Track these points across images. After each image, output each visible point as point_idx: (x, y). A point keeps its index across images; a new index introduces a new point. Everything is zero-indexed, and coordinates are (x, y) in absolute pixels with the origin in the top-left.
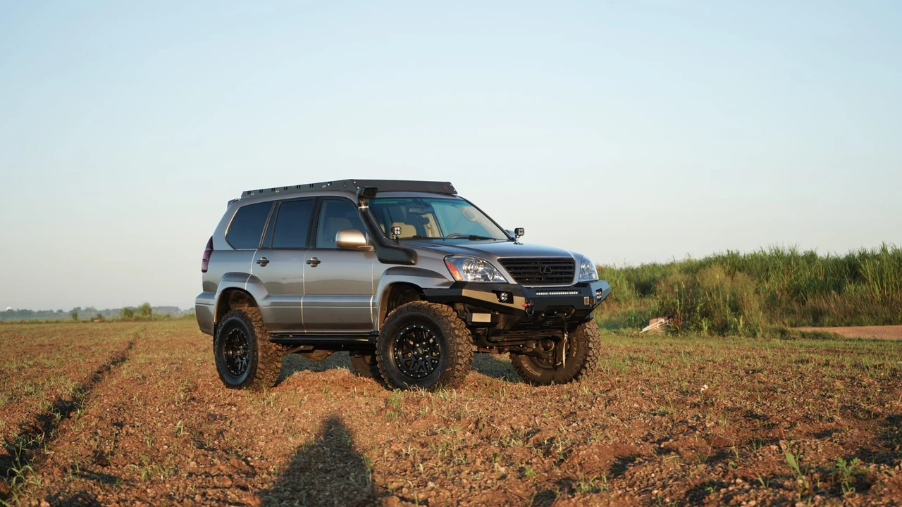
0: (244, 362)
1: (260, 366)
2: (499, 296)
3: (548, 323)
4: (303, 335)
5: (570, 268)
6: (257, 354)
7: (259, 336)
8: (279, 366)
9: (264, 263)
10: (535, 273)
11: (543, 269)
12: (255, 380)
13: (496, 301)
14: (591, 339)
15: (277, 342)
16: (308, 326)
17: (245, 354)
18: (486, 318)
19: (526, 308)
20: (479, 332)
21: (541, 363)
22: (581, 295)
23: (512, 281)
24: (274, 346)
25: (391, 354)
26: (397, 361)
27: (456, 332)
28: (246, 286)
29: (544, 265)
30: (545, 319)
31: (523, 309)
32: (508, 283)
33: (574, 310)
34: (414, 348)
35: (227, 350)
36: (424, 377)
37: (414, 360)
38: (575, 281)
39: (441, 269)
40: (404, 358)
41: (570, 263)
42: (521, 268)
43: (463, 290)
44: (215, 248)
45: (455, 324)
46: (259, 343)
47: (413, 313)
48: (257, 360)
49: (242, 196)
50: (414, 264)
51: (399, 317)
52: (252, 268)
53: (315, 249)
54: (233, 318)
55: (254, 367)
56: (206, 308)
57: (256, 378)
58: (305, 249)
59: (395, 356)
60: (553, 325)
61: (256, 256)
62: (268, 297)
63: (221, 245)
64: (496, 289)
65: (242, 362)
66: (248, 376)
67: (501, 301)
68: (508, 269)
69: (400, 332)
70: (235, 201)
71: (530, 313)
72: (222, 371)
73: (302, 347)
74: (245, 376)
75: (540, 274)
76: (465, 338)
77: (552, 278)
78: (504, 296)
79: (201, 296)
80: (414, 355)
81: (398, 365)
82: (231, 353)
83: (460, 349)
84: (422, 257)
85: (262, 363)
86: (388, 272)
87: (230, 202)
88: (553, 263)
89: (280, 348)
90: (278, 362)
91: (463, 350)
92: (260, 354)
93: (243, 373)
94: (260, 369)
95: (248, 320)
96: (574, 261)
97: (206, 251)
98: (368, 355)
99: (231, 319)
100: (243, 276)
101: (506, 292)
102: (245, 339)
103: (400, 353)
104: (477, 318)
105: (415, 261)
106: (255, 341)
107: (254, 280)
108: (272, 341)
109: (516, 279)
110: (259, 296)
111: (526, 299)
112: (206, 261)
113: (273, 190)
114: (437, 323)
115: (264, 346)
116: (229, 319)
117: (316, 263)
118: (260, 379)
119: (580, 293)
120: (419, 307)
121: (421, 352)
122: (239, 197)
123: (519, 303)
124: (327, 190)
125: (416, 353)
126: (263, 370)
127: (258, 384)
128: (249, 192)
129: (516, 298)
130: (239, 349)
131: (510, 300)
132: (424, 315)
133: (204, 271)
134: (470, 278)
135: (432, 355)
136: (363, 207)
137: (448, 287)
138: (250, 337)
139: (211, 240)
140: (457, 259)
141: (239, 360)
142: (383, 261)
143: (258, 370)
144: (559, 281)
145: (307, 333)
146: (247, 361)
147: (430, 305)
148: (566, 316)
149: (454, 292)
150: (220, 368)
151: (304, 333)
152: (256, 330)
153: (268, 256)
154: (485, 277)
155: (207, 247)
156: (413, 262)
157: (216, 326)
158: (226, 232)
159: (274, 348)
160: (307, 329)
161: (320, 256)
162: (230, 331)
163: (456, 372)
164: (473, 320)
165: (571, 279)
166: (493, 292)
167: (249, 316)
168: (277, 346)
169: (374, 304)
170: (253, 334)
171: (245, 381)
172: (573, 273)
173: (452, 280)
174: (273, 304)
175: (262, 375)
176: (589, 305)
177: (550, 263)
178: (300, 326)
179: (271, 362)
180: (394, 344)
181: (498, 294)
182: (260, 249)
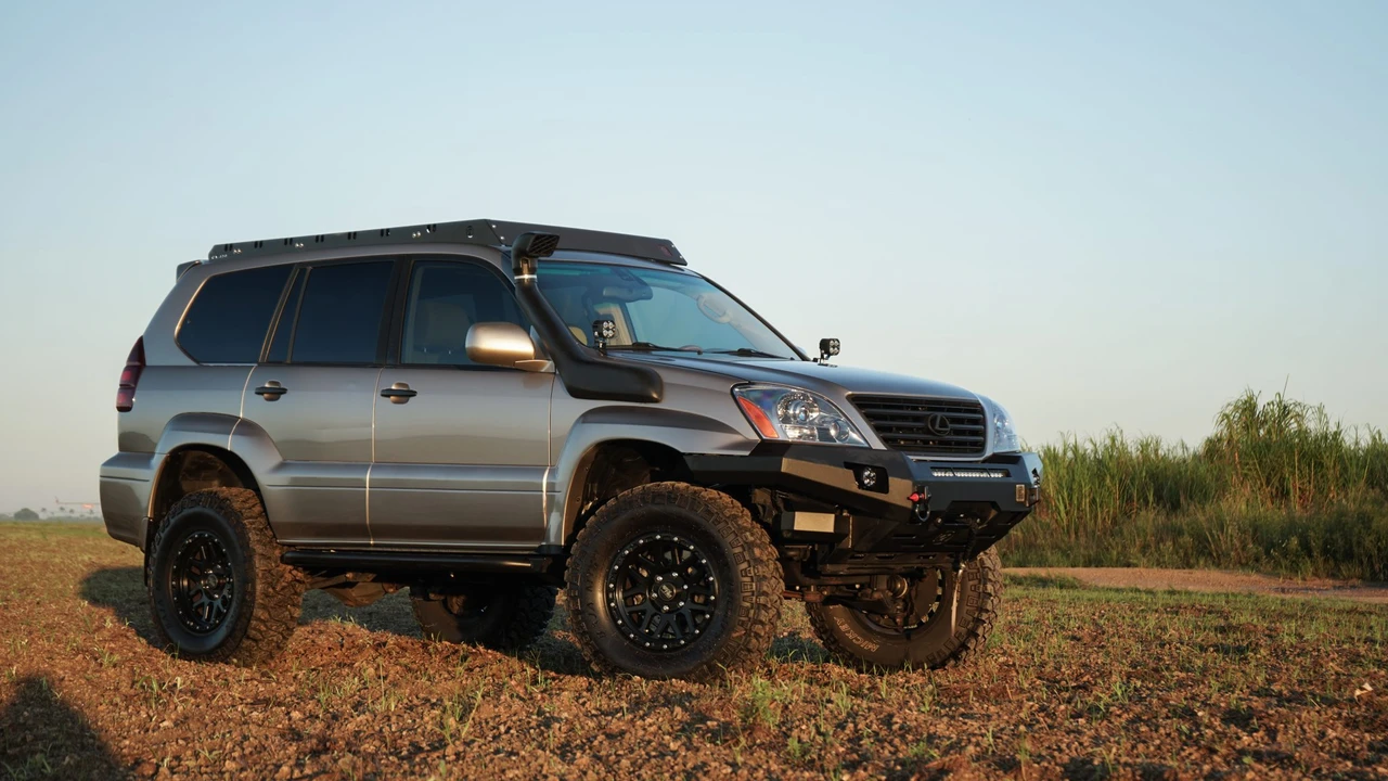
0: (218, 603)
1: (259, 612)
2: (859, 478)
3: (942, 538)
4: (364, 551)
5: (976, 422)
6: (254, 587)
7: (259, 549)
8: (295, 615)
9: (275, 393)
10: (918, 429)
11: (933, 421)
12: (246, 643)
13: (854, 487)
14: (990, 576)
15: (295, 563)
16: (378, 531)
17: (220, 588)
18: (824, 523)
19: (914, 503)
20: (792, 553)
21: (877, 624)
22: (1011, 480)
23: (877, 444)
24: (289, 573)
25: (599, 597)
26: (613, 614)
27: (757, 552)
28: (229, 442)
29: (936, 413)
30: (941, 529)
31: (909, 505)
32: (870, 448)
33: (993, 513)
34: (650, 583)
35: (178, 576)
36: (675, 649)
37: (651, 610)
38: (989, 452)
39: (727, 413)
40: (627, 606)
41: (975, 412)
42: (893, 418)
43: (785, 461)
44: (149, 361)
45: (752, 535)
46: (259, 565)
47: (656, 508)
48: (253, 601)
49: (211, 255)
50: (656, 401)
51: (623, 517)
52: (242, 402)
53: (399, 365)
54: (197, 509)
55: (244, 616)
56: (129, 490)
57: (248, 638)
58: (376, 366)
59: (609, 601)
60: (948, 543)
61: (252, 377)
62: (282, 467)
63: (167, 355)
64: (853, 460)
65: (211, 605)
66: (230, 635)
67: (862, 485)
68: (868, 417)
69: (623, 549)
70: (194, 265)
71: (923, 514)
72: (164, 622)
73: (349, 575)
74: (222, 633)
75: (929, 432)
76: (772, 566)
77: (948, 443)
78: (868, 477)
79: (111, 462)
80: (652, 602)
81: (615, 621)
82: (185, 583)
83: (765, 588)
84: (672, 385)
85: (264, 607)
86: (587, 417)
87: (181, 268)
88: (949, 410)
89: (300, 575)
90: (293, 605)
91: (770, 591)
92: (259, 587)
93: (216, 627)
94: (259, 619)
95: (235, 517)
96: (982, 408)
97: (128, 368)
98: (458, 595)
99: (191, 511)
100: (223, 422)
101: (874, 469)
102: (224, 555)
103: (619, 595)
104: (805, 522)
105: (661, 394)
106: (249, 559)
107: (248, 428)
108: (284, 560)
109: (885, 440)
110: (262, 464)
111: (914, 485)
112: (129, 386)
113: (289, 242)
114: (713, 531)
115: (269, 571)
116: (186, 512)
117: (405, 395)
118: (256, 641)
119: (1008, 474)
120: (671, 496)
121: (668, 594)
122: (204, 257)
123: (899, 492)
124: (423, 241)
125: (655, 595)
126: (263, 621)
127: (250, 651)
128: (228, 248)
129: (893, 482)
130: (206, 577)
131: (882, 485)
132: (685, 512)
133: (121, 409)
134: (792, 434)
135: (693, 601)
136: (526, 277)
137: (747, 453)
138: (239, 551)
139: (140, 343)
140: (764, 392)
141: (205, 599)
142: (576, 393)
143: (254, 623)
144: (961, 448)
145: (375, 545)
146: (226, 602)
147: (695, 492)
148: (979, 524)
149: (763, 464)
150: (162, 615)
151: (369, 545)
152: (253, 536)
153: (283, 378)
154: (824, 433)
155: (131, 358)
156: (655, 396)
157: (153, 526)
158: (178, 328)
159: (289, 577)
160: (375, 537)
161: (413, 380)
162: (186, 538)
163: (754, 641)
164: (795, 528)
165: (979, 447)
166: (848, 466)
167: (237, 505)
168: (294, 572)
169: (551, 488)
170: (245, 545)
171: (222, 644)
172: (983, 433)
173: (754, 437)
174: (295, 482)
175: (260, 631)
176: (1023, 504)
177: (942, 410)
178: (361, 530)
179: (281, 605)
180: (607, 576)
181: (858, 470)
182: (260, 365)
